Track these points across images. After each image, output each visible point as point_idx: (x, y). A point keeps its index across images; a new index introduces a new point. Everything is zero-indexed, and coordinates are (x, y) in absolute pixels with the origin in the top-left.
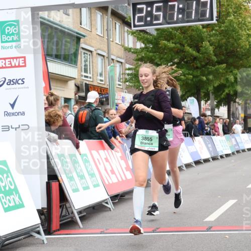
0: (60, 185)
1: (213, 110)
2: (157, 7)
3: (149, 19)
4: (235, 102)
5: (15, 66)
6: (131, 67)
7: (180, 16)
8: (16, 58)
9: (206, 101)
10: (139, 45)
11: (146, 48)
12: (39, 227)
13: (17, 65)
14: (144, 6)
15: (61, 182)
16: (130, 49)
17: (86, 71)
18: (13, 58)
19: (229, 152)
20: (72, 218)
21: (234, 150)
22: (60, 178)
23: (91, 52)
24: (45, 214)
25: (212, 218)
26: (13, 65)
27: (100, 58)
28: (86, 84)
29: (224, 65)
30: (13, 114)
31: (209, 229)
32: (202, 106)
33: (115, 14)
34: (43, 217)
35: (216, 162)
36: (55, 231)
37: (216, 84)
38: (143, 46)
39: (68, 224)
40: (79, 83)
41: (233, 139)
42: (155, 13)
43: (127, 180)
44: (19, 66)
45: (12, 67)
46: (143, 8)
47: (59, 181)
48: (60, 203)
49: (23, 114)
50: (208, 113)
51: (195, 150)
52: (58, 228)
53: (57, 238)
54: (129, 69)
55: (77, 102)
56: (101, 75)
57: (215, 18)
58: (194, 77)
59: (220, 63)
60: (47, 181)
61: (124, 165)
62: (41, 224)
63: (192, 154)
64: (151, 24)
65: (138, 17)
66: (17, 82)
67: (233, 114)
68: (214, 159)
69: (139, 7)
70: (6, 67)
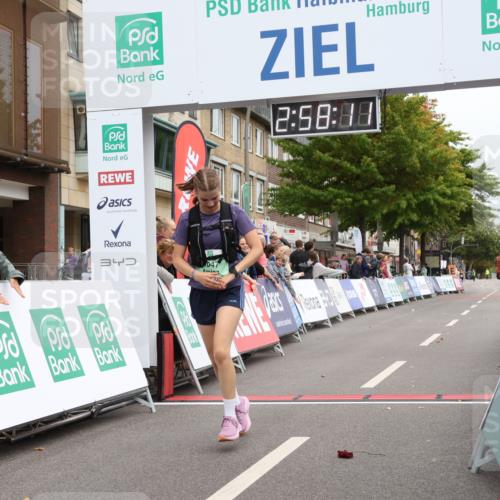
1: (380, 245)
2: (304, 110)
3: (293, 125)
4: (408, 234)
5: (120, 183)
6: (275, 186)
7: (334, 122)
8: (122, 172)
9: (372, 233)
10: (286, 157)
11: (295, 161)
13: (122, 181)
14: (288, 109)
15: (177, 334)
16: (275, 161)
18: (118, 172)
19: (400, 299)
20: (189, 380)
21: (407, 297)
22: (175, 329)
23: (224, 166)
24: (154, 375)
25: (372, 384)
26: (118, 181)
27: (235, 175)
29: (393, 187)
30: (116, 244)
31: (367, 398)
32: (367, 239)
34: (152, 379)
35: (383, 312)
36: (167, 397)
37: (385, 211)
38: (291, 158)
39: (184, 388)
41: (406, 283)
42: (301, 117)
43: (264, 334)
44: (125, 183)
45: (115, 183)
46: (286, 111)
47: (173, 332)
48: (175, 360)
49: (129, 244)
50: (375, 248)
51: (355, 296)
52: (172, 392)
53: (171, 406)
54: (273, 189)
56: (236, 196)
57: (378, 126)
58: (355, 200)
59: (389, 184)
60: (157, 331)
61: (260, 313)
62: (149, 387)
63: (351, 301)
64: (296, 131)
65: (280, 122)
66: (121, 203)
67: (407, 250)
68: (381, 307)
69: (281, 109)
70: (108, 184)
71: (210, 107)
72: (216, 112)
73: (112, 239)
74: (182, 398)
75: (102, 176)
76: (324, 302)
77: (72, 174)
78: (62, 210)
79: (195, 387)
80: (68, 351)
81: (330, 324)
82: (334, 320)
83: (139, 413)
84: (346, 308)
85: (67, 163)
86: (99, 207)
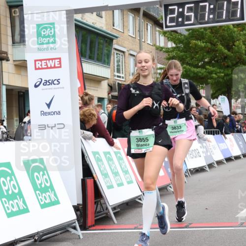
0: (95, 182)
2: (188, 8)
3: (180, 20)
5: (51, 68)
6: (162, 66)
7: (211, 16)
8: (52, 59)
10: (171, 45)
11: (177, 47)
12: (75, 223)
13: (53, 66)
14: (176, 7)
15: (96, 179)
16: (162, 48)
17: (118, 71)
18: (49, 60)
20: (107, 214)
22: (94, 175)
23: (124, 52)
24: (81, 210)
26: (49, 66)
27: (132, 59)
28: (118, 83)
30: (49, 114)
31: (241, 225)
32: (233, 104)
33: (146, 15)
34: (79, 213)
36: (90, 227)
38: (174, 45)
39: (103, 219)
40: (111, 83)
42: (186, 14)
43: (160, 177)
44: (55, 67)
45: (48, 68)
46: (174, 9)
47: (93, 178)
48: (95, 199)
49: (59, 113)
51: (226, 148)
52: (94, 223)
53: (92, 233)
54: (161, 69)
55: (110, 102)
57: (245, 18)
58: (225, 75)
60: (82, 178)
62: (77, 219)
63: (223, 151)
64: (182, 24)
66: (52, 83)
68: (245, 156)
69: (170, 8)
70: (42, 69)
71: (112, 9)
72: (117, 12)
73: (46, 109)
74: (102, 227)
75: (37, 62)
76: (203, 152)
77: (11, 62)
78: (4, 89)
79: (110, 218)
80: (17, 194)
81: (207, 169)
82: (211, 166)
83: (70, 239)
84: (220, 157)
85: (6, 53)
86: (36, 86)
